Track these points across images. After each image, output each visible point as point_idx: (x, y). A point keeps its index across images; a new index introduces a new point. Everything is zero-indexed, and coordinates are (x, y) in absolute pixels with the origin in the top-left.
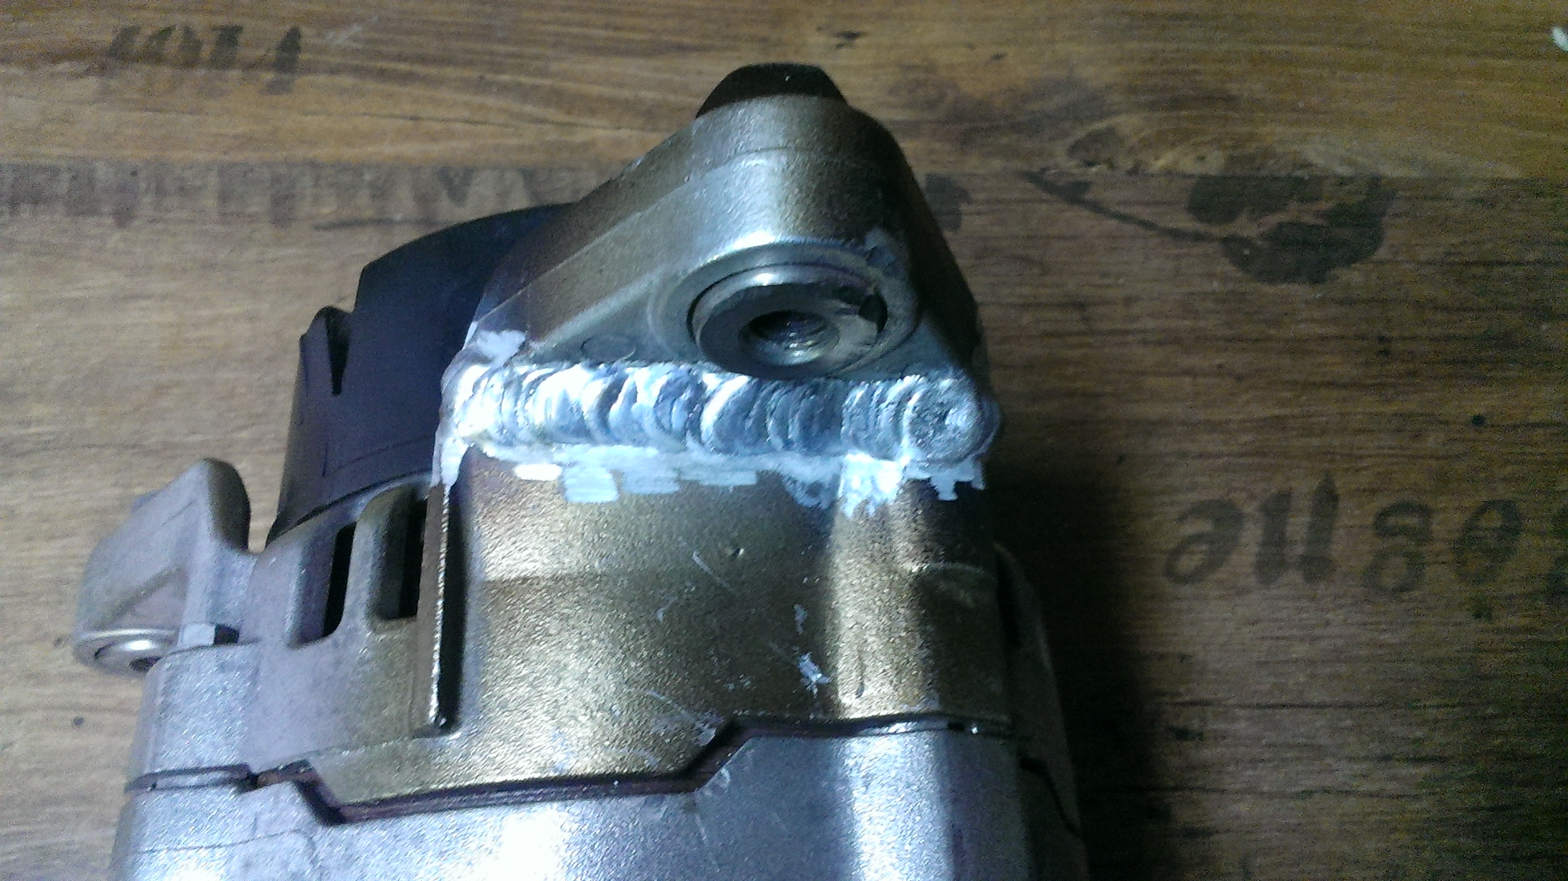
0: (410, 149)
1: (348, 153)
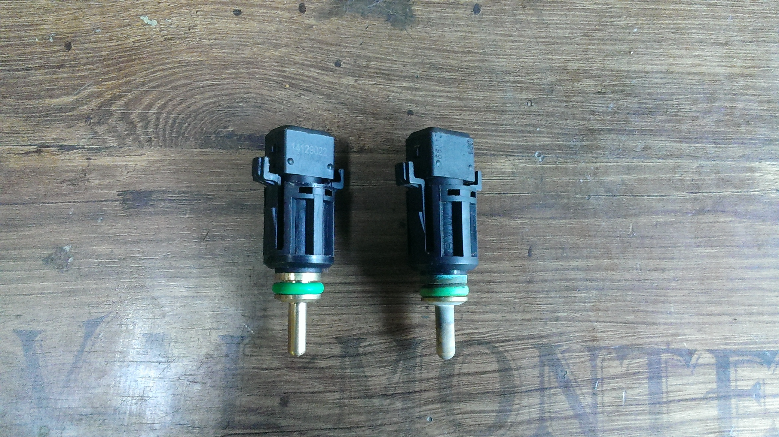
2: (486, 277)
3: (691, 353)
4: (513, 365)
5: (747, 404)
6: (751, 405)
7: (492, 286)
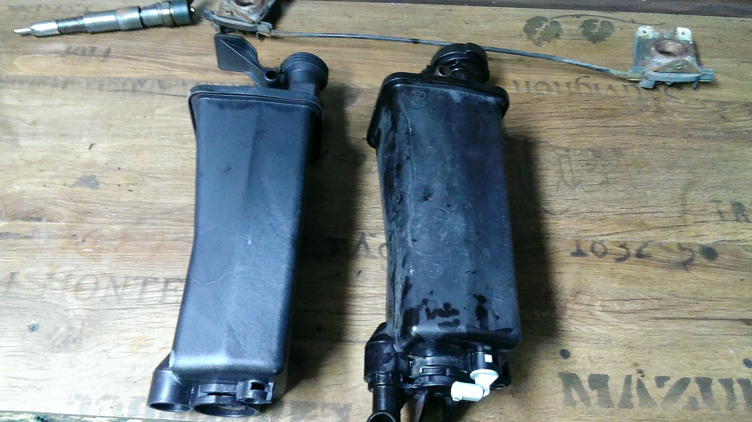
0: (133, 75)
1: (118, 75)
2: (100, 257)
3: (157, 279)
4: (100, 281)
5: (171, 293)
6: (173, 293)
7: (100, 260)
